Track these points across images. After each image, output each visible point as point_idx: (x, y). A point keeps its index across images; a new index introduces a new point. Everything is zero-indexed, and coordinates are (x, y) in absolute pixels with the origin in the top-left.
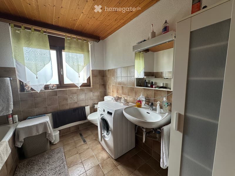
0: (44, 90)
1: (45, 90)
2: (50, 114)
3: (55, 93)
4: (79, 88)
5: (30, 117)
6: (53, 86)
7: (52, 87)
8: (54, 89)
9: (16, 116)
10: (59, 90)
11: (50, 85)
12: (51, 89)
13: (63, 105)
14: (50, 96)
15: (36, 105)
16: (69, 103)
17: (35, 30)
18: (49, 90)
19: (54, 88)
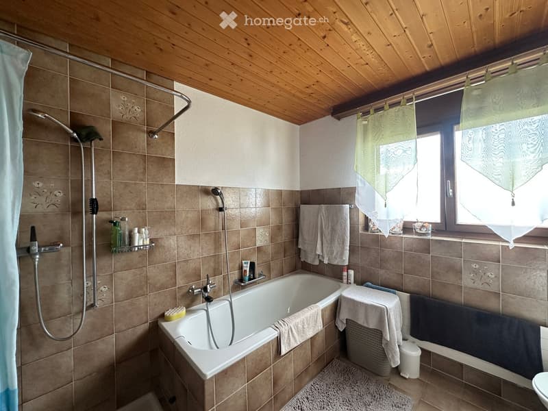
0: (400, 234)
1: (404, 233)
2: (406, 296)
3: (426, 246)
4: (512, 245)
5: (370, 284)
6: (423, 226)
7: (420, 230)
8: (424, 234)
9: (352, 272)
10: (437, 240)
11: (415, 222)
12: (417, 233)
13: (444, 285)
14: (411, 250)
15: (382, 263)
16: (465, 287)
17: (391, 106)
18: (413, 234)
19: (424, 231)
